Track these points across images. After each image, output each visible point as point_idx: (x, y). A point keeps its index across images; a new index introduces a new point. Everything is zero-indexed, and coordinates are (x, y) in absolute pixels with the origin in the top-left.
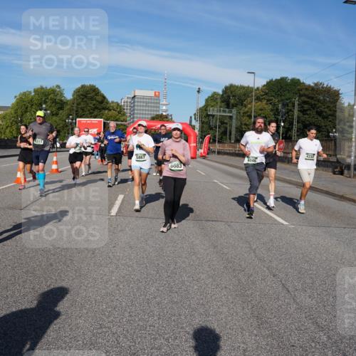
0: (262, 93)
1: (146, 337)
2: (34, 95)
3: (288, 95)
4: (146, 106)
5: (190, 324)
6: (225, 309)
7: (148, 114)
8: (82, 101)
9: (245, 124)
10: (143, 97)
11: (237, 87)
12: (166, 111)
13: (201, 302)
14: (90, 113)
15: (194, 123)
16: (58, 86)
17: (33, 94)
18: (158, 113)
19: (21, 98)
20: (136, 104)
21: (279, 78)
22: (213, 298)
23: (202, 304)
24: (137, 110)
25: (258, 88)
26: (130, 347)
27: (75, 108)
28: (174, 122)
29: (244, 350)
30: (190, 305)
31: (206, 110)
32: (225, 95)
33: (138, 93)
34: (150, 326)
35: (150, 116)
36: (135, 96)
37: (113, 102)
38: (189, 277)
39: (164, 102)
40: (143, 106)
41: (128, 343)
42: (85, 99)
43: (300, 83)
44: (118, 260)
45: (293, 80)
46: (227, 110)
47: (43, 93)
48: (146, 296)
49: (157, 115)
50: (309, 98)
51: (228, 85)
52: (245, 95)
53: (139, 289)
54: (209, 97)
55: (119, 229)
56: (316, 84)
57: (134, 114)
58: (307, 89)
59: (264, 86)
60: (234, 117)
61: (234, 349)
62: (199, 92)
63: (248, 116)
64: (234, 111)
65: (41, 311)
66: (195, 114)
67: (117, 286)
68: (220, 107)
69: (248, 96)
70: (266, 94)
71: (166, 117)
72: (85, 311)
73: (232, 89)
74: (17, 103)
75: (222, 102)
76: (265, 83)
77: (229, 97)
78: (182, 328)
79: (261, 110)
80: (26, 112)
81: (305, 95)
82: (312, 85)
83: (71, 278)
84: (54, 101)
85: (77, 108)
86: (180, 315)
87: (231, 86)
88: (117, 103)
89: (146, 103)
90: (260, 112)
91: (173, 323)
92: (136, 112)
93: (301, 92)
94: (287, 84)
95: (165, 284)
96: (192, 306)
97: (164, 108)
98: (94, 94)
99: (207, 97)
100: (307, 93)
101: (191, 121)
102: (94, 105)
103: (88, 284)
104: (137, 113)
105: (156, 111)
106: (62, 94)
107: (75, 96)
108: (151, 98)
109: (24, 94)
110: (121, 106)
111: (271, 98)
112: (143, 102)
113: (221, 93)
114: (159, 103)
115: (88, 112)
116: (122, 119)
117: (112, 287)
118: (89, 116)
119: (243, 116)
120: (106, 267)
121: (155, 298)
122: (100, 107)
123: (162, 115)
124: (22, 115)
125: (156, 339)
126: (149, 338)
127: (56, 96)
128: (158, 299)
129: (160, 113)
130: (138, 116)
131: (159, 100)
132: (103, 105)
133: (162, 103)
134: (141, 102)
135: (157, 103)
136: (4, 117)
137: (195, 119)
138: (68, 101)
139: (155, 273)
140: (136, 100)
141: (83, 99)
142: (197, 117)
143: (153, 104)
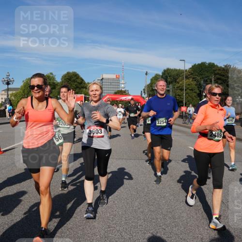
0: (189, 74)
1: (138, 233)
3: (207, 74)
6: (185, 215)
7: (112, 90)
8: (68, 83)
9: (179, 95)
10: (109, 79)
12: (124, 88)
15: (143, 95)
16: (52, 74)
18: (118, 89)
19: (27, 82)
20: (104, 84)
21: (200, 63)
22: (176, 208)
24: (105, 88)
25: (186, 71)
26: (130, 238)
28: (130, 95)
30: (162, 213)
31: (151, 86)
32: (164, 76)
33: (105, 76)
35: (113, 92)
36: (103, 79)
38: (158, 196)
39: (123, 82)
40: (109, 85)
41: (128, 236)
42: (70, 82)
43: (215, 66)
45: (210, 64)
49: (119, 91)
50: (221, 75)
51: (165, 69)
52: (177, 75)
53: (127, 203)
54: (153, 77)
56: (226, 66)
58: (219, 70)
60: (171, 90)
62: (146, 74)
63: (180, 89)
64: (171, 86)
66: (144, 90)
67: (114, 202)
69: (180, 76)
70: (192, 74)
71: (125, 92)
73: (168, 71)
74: (25, 86)
76: (191, 67)
77: (167, 77)
78: (160, 226)
79: (189, 85)
81: (218, 74)
82: (223, 67)
86: (157, 219)
87: (168, 69)
89: (111, 83)
90: (188, 86)
91: (154, 224)
93: (216, 72)
94: (206, 67)
97: (123, 85)
98: (75, 78)
99: (151, 78)
100: (219, 72)
101: (141, 94)
102: (76, 85)
104: (105, 90)
105: (117, 88)
106: (54, 79)
107: (63, 80)
108: (113, 79)
109: (29, 79)
111: (195, 77)
112: (109, 82)
113: (161, 74)
114: (119, 83)
119: (177, 90)
121: (139, 209)
122: (80, 87)
124: (28, 93)
125: (145, 233)
127: (50, 80)
128: (141, 210)
129: (120, 89)
130: (106, 92)
131: (119, 80)
132: (82, 85)
133: (121, 82)
134: (107, 82)
135: (118, 83)
136: (15, 95)
137: (144, 92)
138: (58, 83)
139: (136, 193)
140: (104, 81)
141: (68, 81)
142: (146, 91)
143: (115, 84)
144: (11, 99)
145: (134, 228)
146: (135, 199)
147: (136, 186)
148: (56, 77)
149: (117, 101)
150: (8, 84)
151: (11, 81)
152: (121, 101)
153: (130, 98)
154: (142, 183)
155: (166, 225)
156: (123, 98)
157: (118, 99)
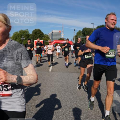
4: (56, 36)
5: (80, 104)
7: (57, 38)
11: (87, 28)
12: (63, 37)
13: (83, 97)
15: (73, 41)
16: (27, 30)
17: (19, 32)
18: (60, 38)
23: (83, 98)
24: (54, 37)
25: (94, 29)
27: (33, 37)
29: (98, 112)
30: (79, 99)
31: (77, 36)
33: (54, 31)
34: (68, 105)
35: (58, 39)
37: (45, 35)
39: (63, 34)
44: (54, 85)
46: (84, 36)
47: (22, 32)
51: (84, 28)
52: (90, 31)
53: (62, 94)
54: (78, 32)
55: (53, 76)
57: (52, 38)
59: (97, 28)
61: (95, 111)
62: (74, 30)
66: (73, 38)
68: (82, 35)
69: (91, 32)
71: (63, 39)
73: (86, 29)
74: (14, 36)
75: (82, 34)
76: (97, 27)
77: (85, 32)
78: (78, 105)
80: (17, 38)
84: (26, 35)
85: (34, 37)
86: (77, 102)
87: (85, 28)
89: (57, 34)
95: (71, 93)
96: (80, 99)
98: (39, 32)
101: (72, 40)
102: (39, 35)
106: (28, 32)
107: (33, 33)
109: (16, 32)
110: (48, 36)
112: (56, 34)
113: (82, 30)
114: (61, 35)
120: (51, 87)
121: (68, 97)
122: (41, 36)
125: (70, 109)
126: (68, 108)
127: (27, 33)
128: (69, 97)
129: (61, 38)
130: (54, 39)
131: (61, 33)
132: (42, 36)
133: (62, 34)
134: (55, 34)
137: (73, 39)
138: (30, 34)
139: (67, 89)
140: (53, 34)
141: (36, 34)
142: (74, 39)
143: (59, 35)
145: (65, 106)
146: (66, 92)
147: (67, 85)
148: (29, 31)
152: (62, 43)
154: (70, 84)
155: (81, 105)
157: (60, 43)
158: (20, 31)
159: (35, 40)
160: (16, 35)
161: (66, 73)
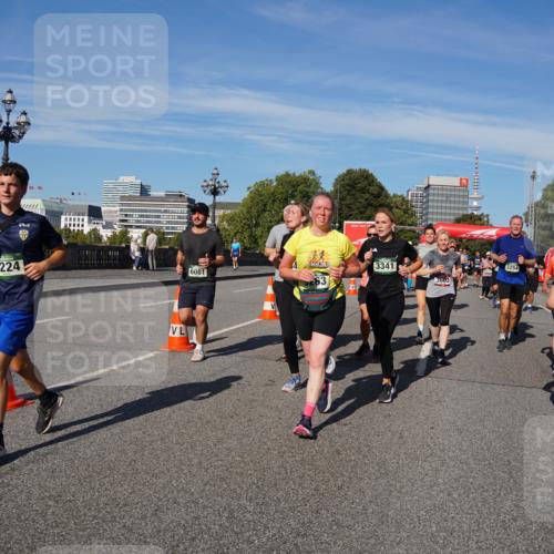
2: (276, 187)
4: (446, 201)
7: (450, 214)
8: (348, 194)
10: (442, 187)
12: (478, 208)
14: (361, 213)
16: (312, 173)
17: (275, 184)
18: (465, 212)
19: (257, 190)
20: (431, 198)
24: (433, 207)
28: (492, 227)
31: (544, 207)
33: (434, 181)
35: (452, 217)
36: (429, 186)
37: (395, 196)
39: (475, 195)
40: (442, 201)
42: (353, 192)
44: (443, 450)
47: (290, 182)
48: (499, 515)
49: (464, 216)
53: (484, 501)
54: (549, 186)
55: (435, 398)
57: (427, 214)
65: (335, 528)
66: (526, 214)
67: (449, 495)
71: (480, 218)
72: (405, 535)
74: (252, 199)
80: (264, 210)
83: (373, 477)
84: (305, 196)
85: (340, 204)
88: (402, 196)
89: (447, 196)
92: (430, 210)
97: (475, 204)
98: (366, 182)
99: (545, 186)
102: (366, 200)
103: (402, 487)
104: (433, 213)
105: (463, 209)
106: (317, 184)
107: (338, 187)
109: (262, 184)
110: (407, 201)
112: (443, 195)
114: (467, 197)
115: (356, 212)
116: (409, 221)
117: (442, 495)
118: (359, 217)
121: (515, 520)
122: (376, 204)
123: (472, 216)
124: (259, 216)
129: (470, 212)
130: (435, 217)
131: (468, 191)
132: (381, 200)
134: (438, 195)
135: (463, 196)
136: (231, 219)
137: (527, 221)
139: (506, 476)
140: (431, 192)
141: (349, 191)
142: (531, 218)
143: (457, 199)
144: (220, 228)
148: (321, 180)
149: (461, 239)
150: (215, 192)
151: (221, 187)
152: (472, 239)
153: (492, 233)
156: (477, 232)
158: (279, 179)
159: (346, 219)
160: (261, 196)
161: (498, 388)
